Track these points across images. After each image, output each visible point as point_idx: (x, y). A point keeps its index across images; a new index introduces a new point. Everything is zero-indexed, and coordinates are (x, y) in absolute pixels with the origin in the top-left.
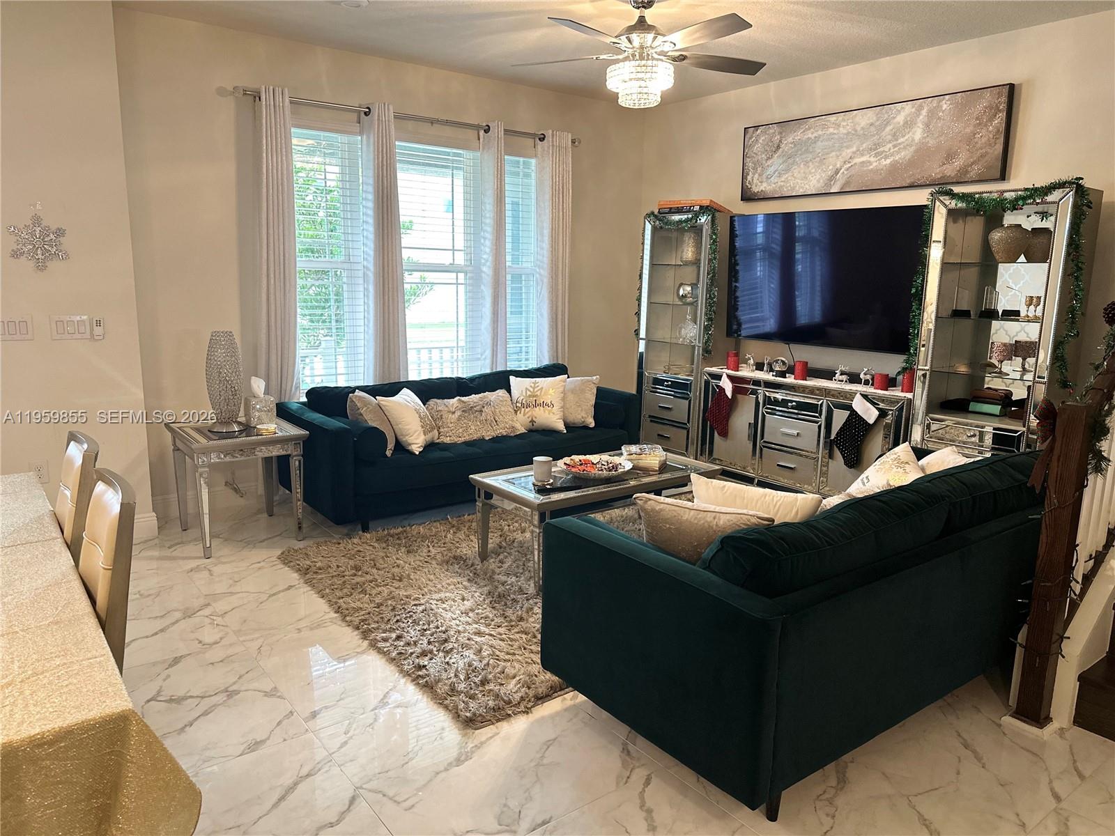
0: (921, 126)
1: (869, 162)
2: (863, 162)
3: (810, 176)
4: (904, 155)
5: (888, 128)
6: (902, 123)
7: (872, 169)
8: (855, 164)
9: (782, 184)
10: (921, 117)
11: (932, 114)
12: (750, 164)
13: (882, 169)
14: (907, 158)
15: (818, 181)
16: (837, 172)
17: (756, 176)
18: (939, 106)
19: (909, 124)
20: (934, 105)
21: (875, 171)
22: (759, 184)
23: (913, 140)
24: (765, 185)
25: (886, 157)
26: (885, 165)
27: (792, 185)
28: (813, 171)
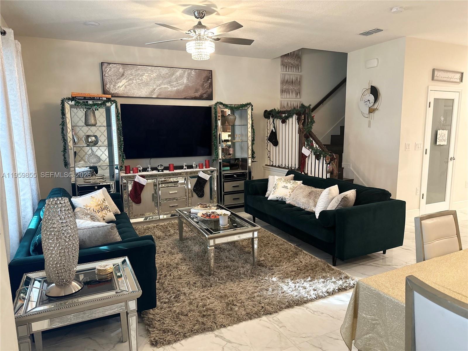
0: (186, 78)
1: (168, 88)
2: (165, 87)
3: (142, 90)
4: (181, 87)
5: (174, 76)
6: (179, 76)
7: (169, 91)
8: (162, 88)
9: (128, 91)
10: (185, 75)
11: (189, 74)
12: (107, 80)
13: (173, 91)
14: (182, 88)
15: (146, 92)
16: (154, 90)
17: (112, 86)
18: (191, 73)
19: (181, 77)
20: (190, 72)
21: (171, 92)
22: (114, 90)
23: (184, 83)
24: (117, 90)
25: (174, 87)
26: (174, 90)
27: (133, 92)
28: (143, 87)
